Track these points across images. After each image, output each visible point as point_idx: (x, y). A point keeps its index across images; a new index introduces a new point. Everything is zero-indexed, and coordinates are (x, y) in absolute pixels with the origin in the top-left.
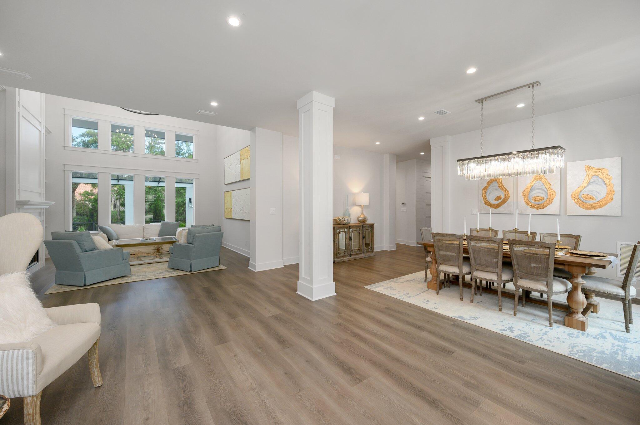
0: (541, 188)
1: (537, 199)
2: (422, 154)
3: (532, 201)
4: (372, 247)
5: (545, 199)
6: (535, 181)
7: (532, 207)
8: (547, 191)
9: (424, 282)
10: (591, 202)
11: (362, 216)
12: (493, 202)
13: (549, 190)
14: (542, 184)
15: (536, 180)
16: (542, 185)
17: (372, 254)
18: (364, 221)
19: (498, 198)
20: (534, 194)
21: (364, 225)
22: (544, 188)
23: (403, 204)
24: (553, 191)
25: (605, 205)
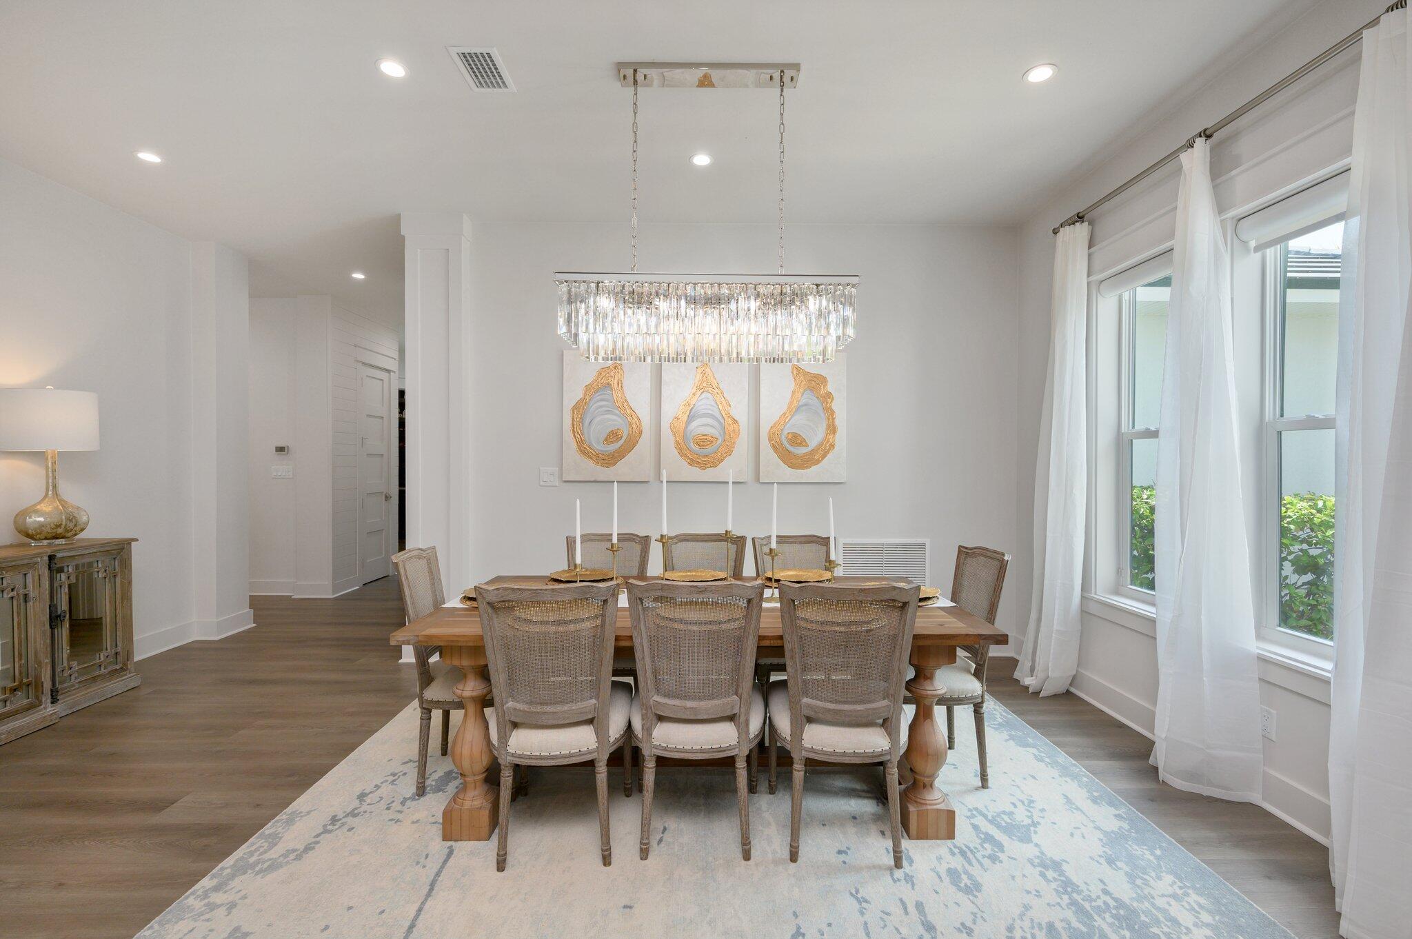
0: (710, 412)
1: (703, 441)
2: (358, 276)
3: (695, 448)
4: (119, 649)
5: (720, 441)
6: (699, 393)
7: (692, 462)
8: (722, 421)
9: (412, 799)
10: (801, 451)
11: (46, 507)
12: (599, 447)
13: (726, 419)
14: (713, 403)
15: (702, 391)
16: (712, 406)
17: (116, 686)
18: (64, 530)
19: (613, 436)
20: (698, 427)
21: (59, 555)
22: (718, 415)
23: (280, 449)
24: (735, 421)
25: (823, 459)
